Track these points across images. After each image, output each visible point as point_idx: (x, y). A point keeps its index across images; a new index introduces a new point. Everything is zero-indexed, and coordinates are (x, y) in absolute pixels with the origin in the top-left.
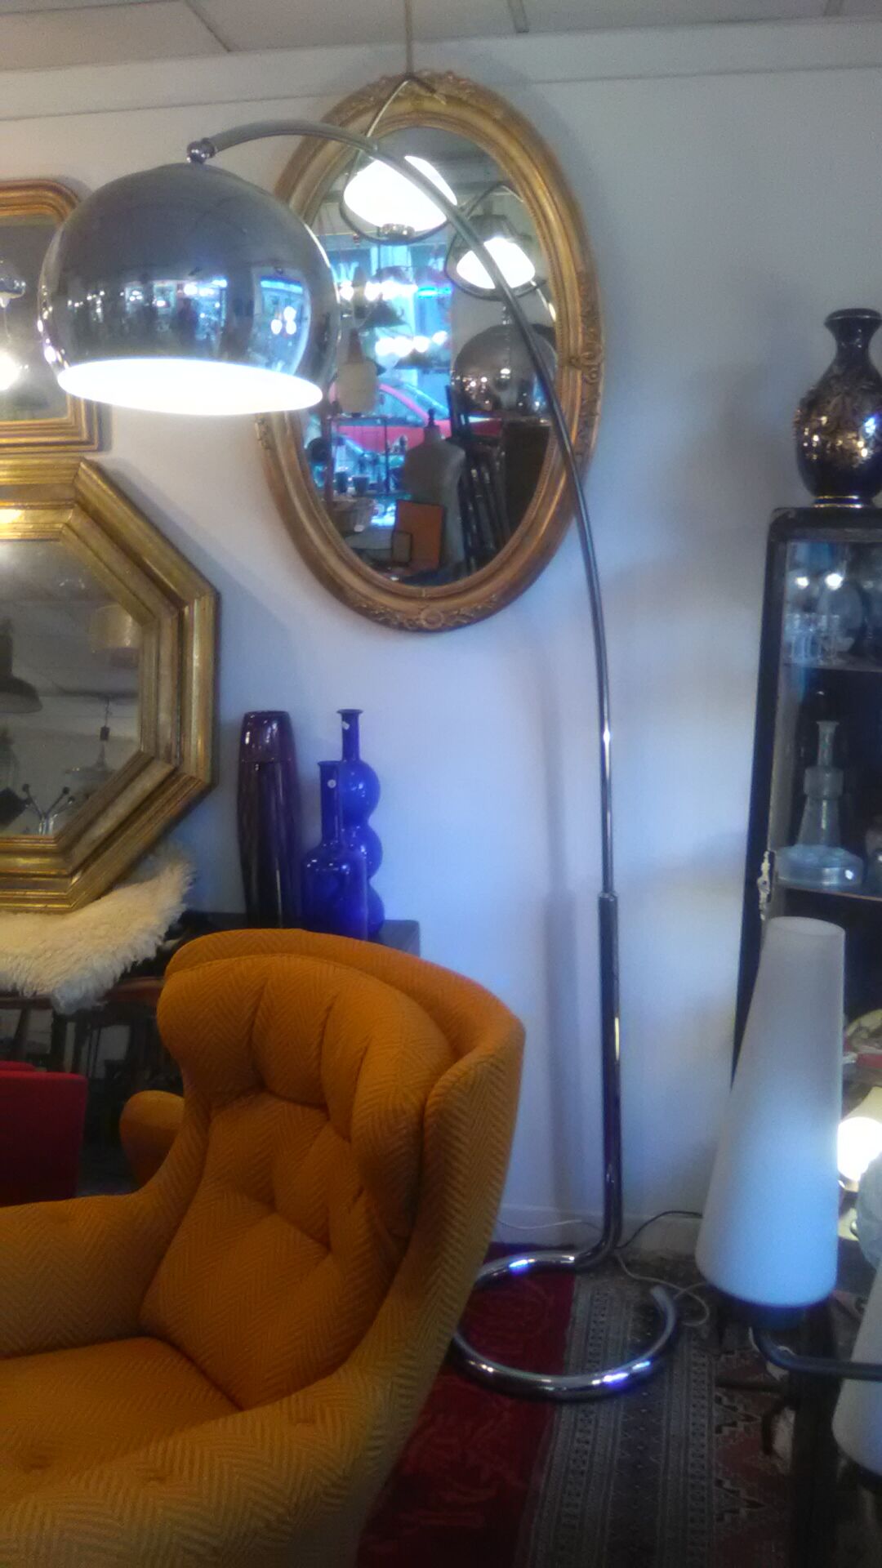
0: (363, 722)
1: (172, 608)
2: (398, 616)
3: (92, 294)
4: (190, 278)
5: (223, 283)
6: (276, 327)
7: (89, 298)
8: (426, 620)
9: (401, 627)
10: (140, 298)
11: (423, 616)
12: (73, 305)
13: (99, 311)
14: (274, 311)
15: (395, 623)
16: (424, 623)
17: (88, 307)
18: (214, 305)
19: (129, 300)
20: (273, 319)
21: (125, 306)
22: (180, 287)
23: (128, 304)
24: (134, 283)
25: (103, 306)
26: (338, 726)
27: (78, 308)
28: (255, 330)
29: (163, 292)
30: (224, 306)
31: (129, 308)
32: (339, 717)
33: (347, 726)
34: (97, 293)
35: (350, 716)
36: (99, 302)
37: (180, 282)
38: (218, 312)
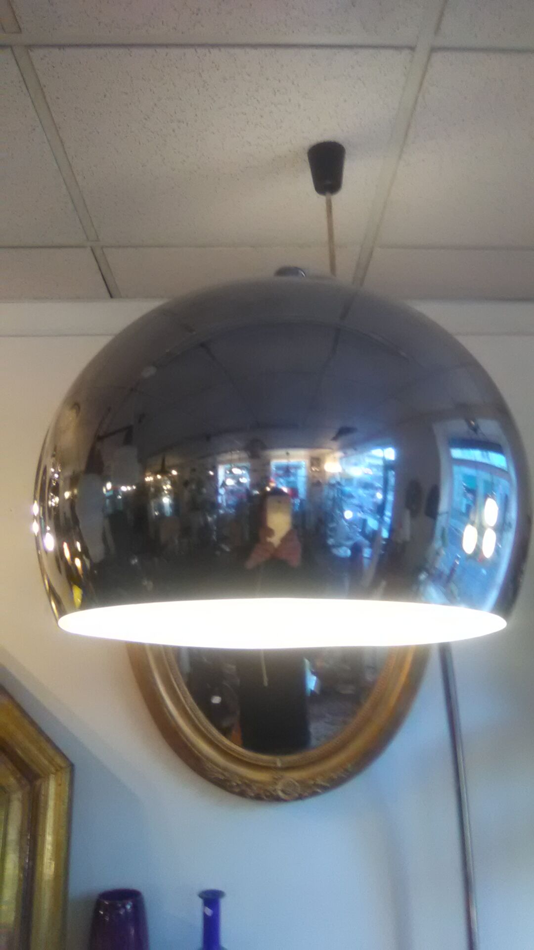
0: (226, 907)
1: (24, 782)
2: (255, 788)
3: (155, 473)
4: (335, 445)
5: (390, 454)
6: (469, 539)
7: (149, 479)
8: (283, 791)
9: (258, 798)
10: (245, 480)
11: (279, 787)
12: (115, 490)
13: (166, 501)
14: (468, 507)
15: (253, 795)
16: (281, 794)
17: (145, 495)
18: (373, 496)
19: (224, 484)
20: (465, 524)
21: (217, 493)
22: (316, 462)
23: (222, 491)
24: (235, 456)
25: (176, 496)
26: (197, 911)
27: (126, 495)
28: (437, 544)
29: (287, 471)
30: (390, 497)
31: (222, 498)
32: (200, 902)
33: (209, 912)
34: (164, 471)
35: (212, 899)
36: (167, 487)
37: (317, 452)
38: (380, 509)
